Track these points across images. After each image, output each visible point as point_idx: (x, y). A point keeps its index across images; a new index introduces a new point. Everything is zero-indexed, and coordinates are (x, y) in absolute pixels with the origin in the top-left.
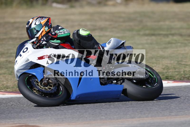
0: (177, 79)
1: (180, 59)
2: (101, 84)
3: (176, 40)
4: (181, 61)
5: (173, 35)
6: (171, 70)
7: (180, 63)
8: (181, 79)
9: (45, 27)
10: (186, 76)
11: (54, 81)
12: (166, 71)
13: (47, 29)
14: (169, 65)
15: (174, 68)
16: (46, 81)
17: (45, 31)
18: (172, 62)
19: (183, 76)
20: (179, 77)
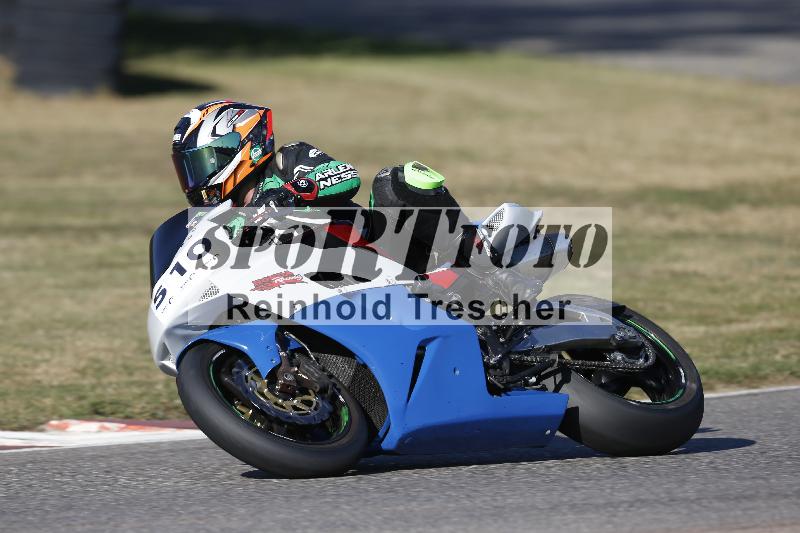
0: (141, 413)
2: (493, 390)
3: (130, 255)
5: (116, 230)
6: (113, 378)
8: (154, 416)
11: (317, 375)
12: (94, 381)
14: (102, 356)
15: (126, 367)
16: (290, 378)
17: (249, 163)
18: (117, 343)
19: (164, 400)
20: (149, 407)
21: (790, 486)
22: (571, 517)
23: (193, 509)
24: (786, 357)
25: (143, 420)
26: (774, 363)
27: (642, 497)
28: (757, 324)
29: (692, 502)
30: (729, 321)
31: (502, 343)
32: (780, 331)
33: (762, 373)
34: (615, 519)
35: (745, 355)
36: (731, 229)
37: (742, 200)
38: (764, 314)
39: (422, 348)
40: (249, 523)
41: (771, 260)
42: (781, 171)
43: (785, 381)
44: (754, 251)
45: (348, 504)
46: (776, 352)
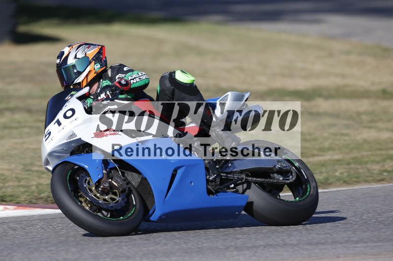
0: (24, 201)
1: (28, 161)
3: (19, 122)
4: (32, 164)
5: (12, 110)
6: (11, 184)
7: (28, 168)
8: (31, 202)
9: (95, 64)
10: (43, 195)
11: (121, 183)
12: (1, 185)
13: (98, 67)
14: (6, 172)
15: (17, 178)
16: (107, 185)
17: (94, 71)
18: (13, 166)
19: (36, 195)
20: (29, 198)
21: (343, 238)
22: (235, 253)
23: (50, 249)
24: (341, 173)
25: (26, 204)
26: (335, 176)
27: (271, 243)
28: (327, 157)
29: (295, 245)
30: (314, 156)
31: (218, 168)
32: (339, 160)
33: (329, 182)
34: (256, 254)
35: (321, 173)
36: (314, 110)
37: (320, 96)
38: (331, 152)
39: (175, 171)
40: (77, 256)
41: (334, 125)
42: (339, 81)
43: (341, 186)
44: (326, 121)
45: (126, 246)
46: (336, 171)
